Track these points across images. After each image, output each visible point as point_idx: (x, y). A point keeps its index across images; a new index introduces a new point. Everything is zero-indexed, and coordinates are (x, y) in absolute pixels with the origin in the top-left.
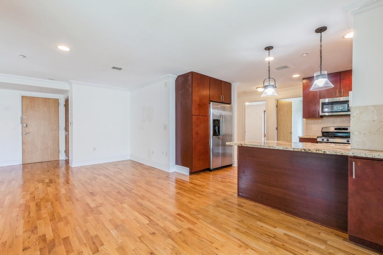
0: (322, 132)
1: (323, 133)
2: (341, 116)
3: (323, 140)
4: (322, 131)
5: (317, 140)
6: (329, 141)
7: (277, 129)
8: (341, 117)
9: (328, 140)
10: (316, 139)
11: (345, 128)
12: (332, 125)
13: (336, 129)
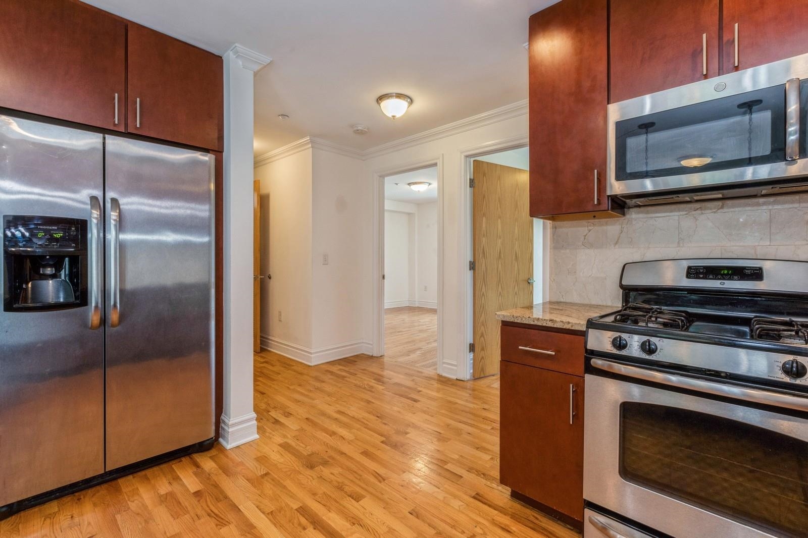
0: (622, 286)
1: (628, 291)
2: (719, 203)
3: (620, 345)
4: (624, 283)
5: (586, 343)
6: (653, 357)
7: (472, 266)
8: (722, 207)
9: (648, 349)
10: (583, 334)
11: (744, 268)
12: (672, 252)
13: (692, 272)
